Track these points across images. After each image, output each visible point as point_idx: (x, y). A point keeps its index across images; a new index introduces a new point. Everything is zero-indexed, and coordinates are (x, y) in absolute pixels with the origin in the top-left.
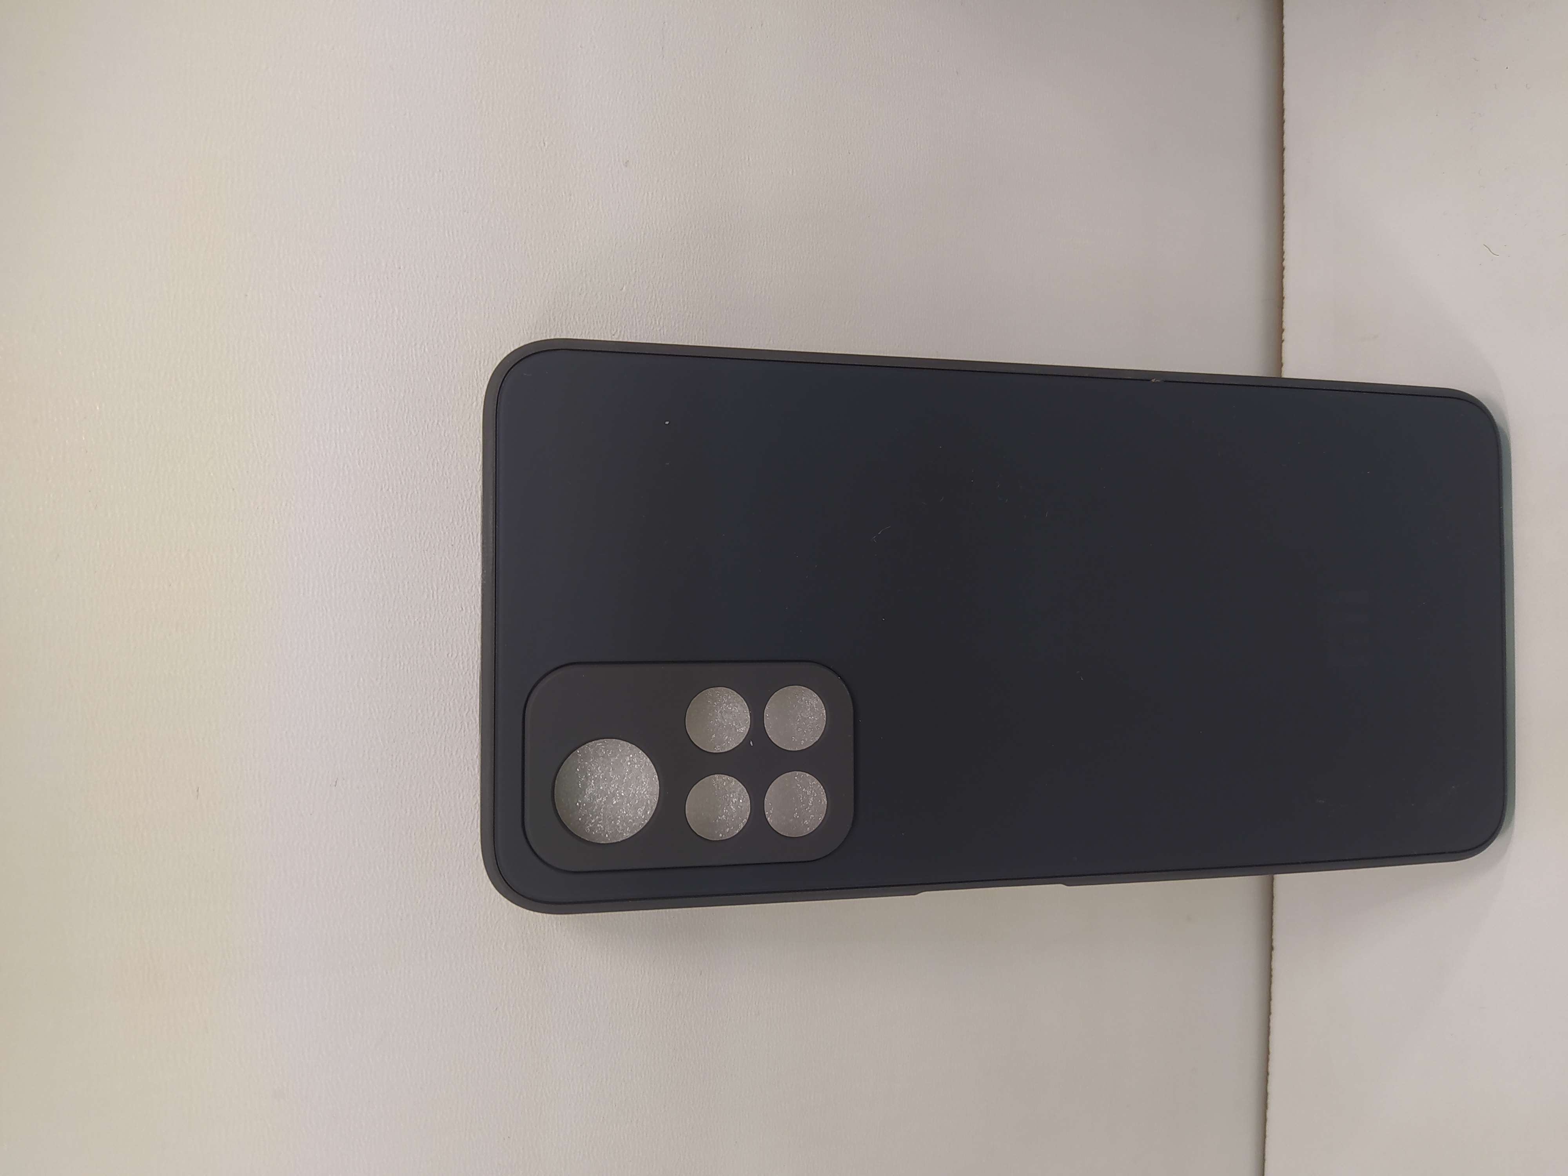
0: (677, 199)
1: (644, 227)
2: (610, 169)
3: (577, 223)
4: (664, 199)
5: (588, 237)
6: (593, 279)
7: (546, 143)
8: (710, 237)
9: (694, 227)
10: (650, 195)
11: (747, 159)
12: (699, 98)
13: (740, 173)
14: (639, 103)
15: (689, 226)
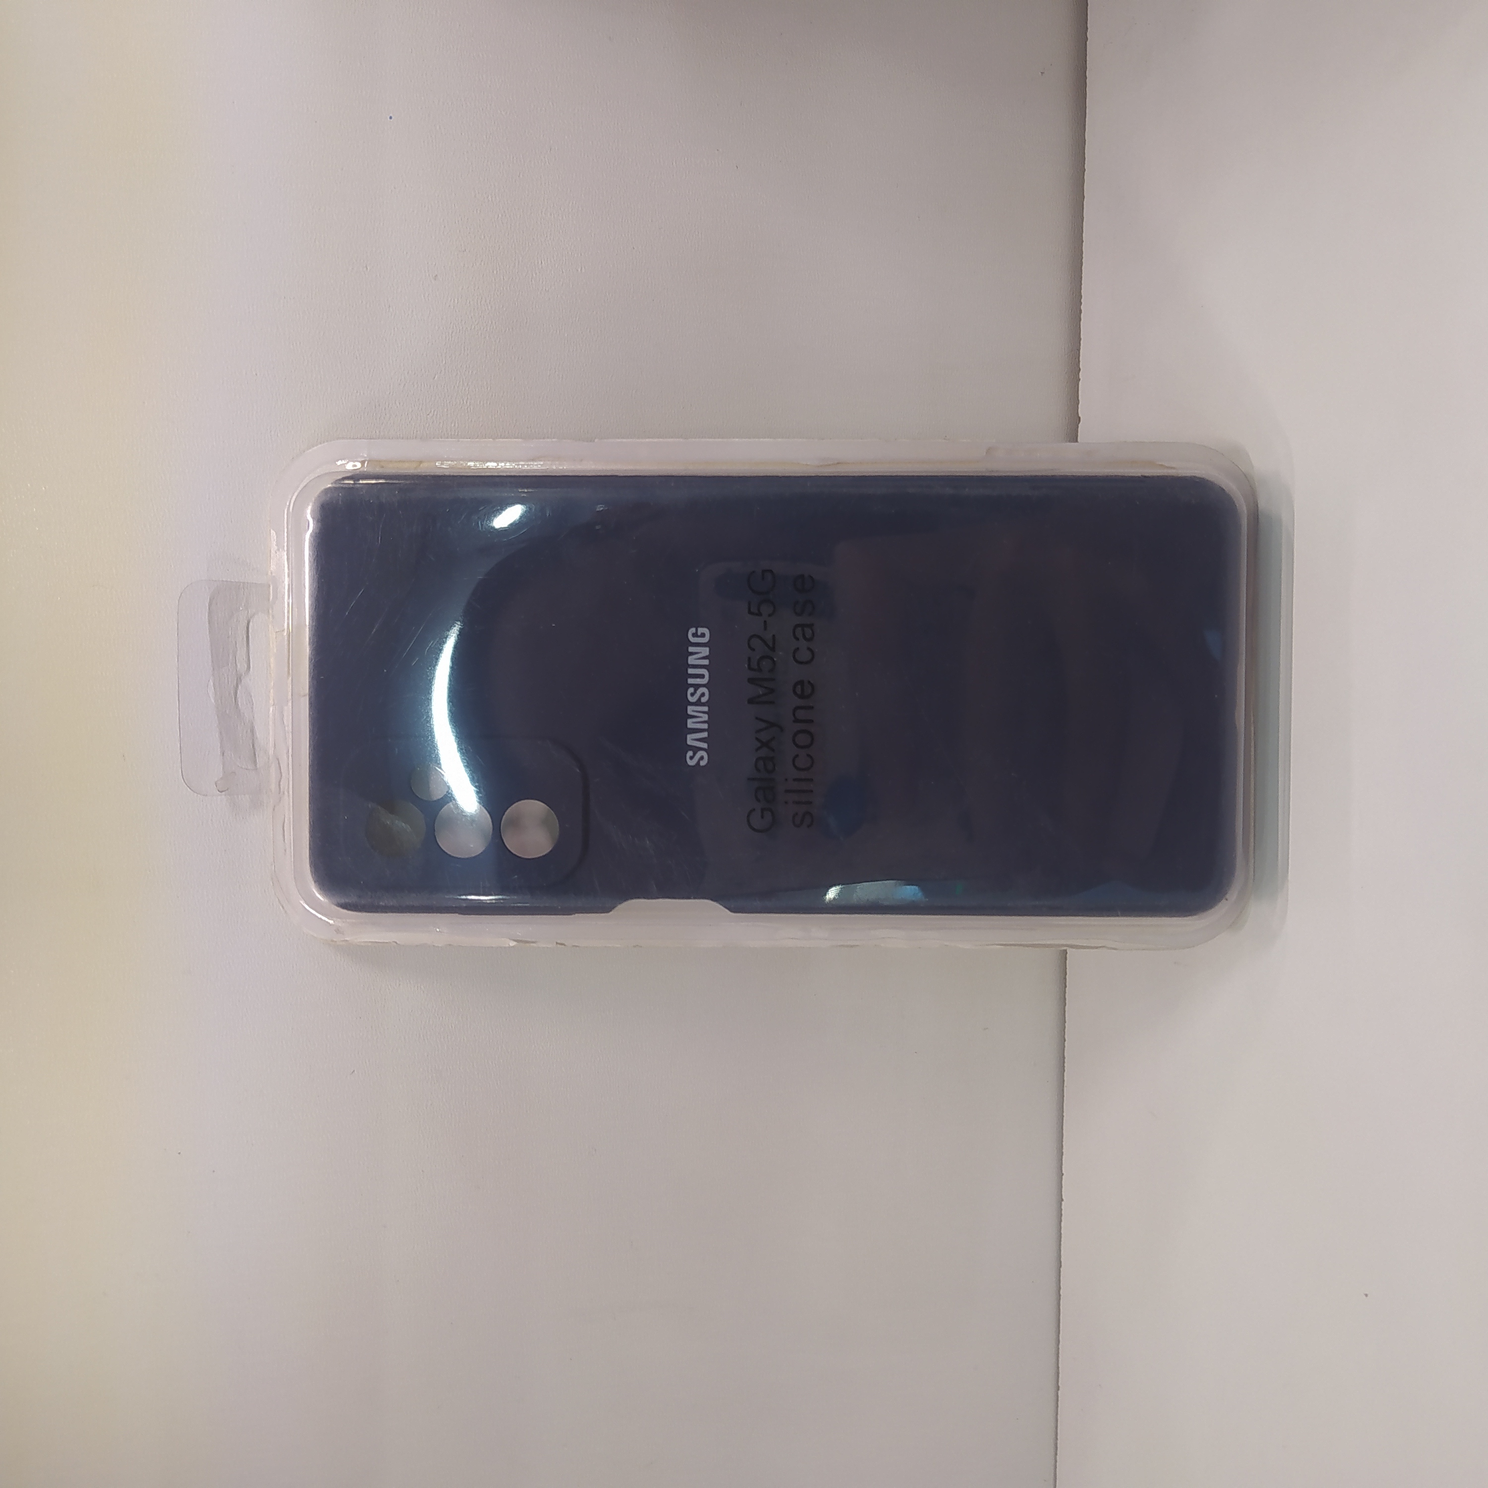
0: (479, 302)
1: (451, 327)
2: (421, 282)
3: (396, 329)
4: (468, 301)
5: (404, 339)
6: (410, 372)
7: (368, 268)
8: (509, 329)
9: (494, 322)
10: (456, 300)
11: (540, 262)
12: (496, 217)
13: (534, 275)
14: (445, 227)
15: (490, 323)
